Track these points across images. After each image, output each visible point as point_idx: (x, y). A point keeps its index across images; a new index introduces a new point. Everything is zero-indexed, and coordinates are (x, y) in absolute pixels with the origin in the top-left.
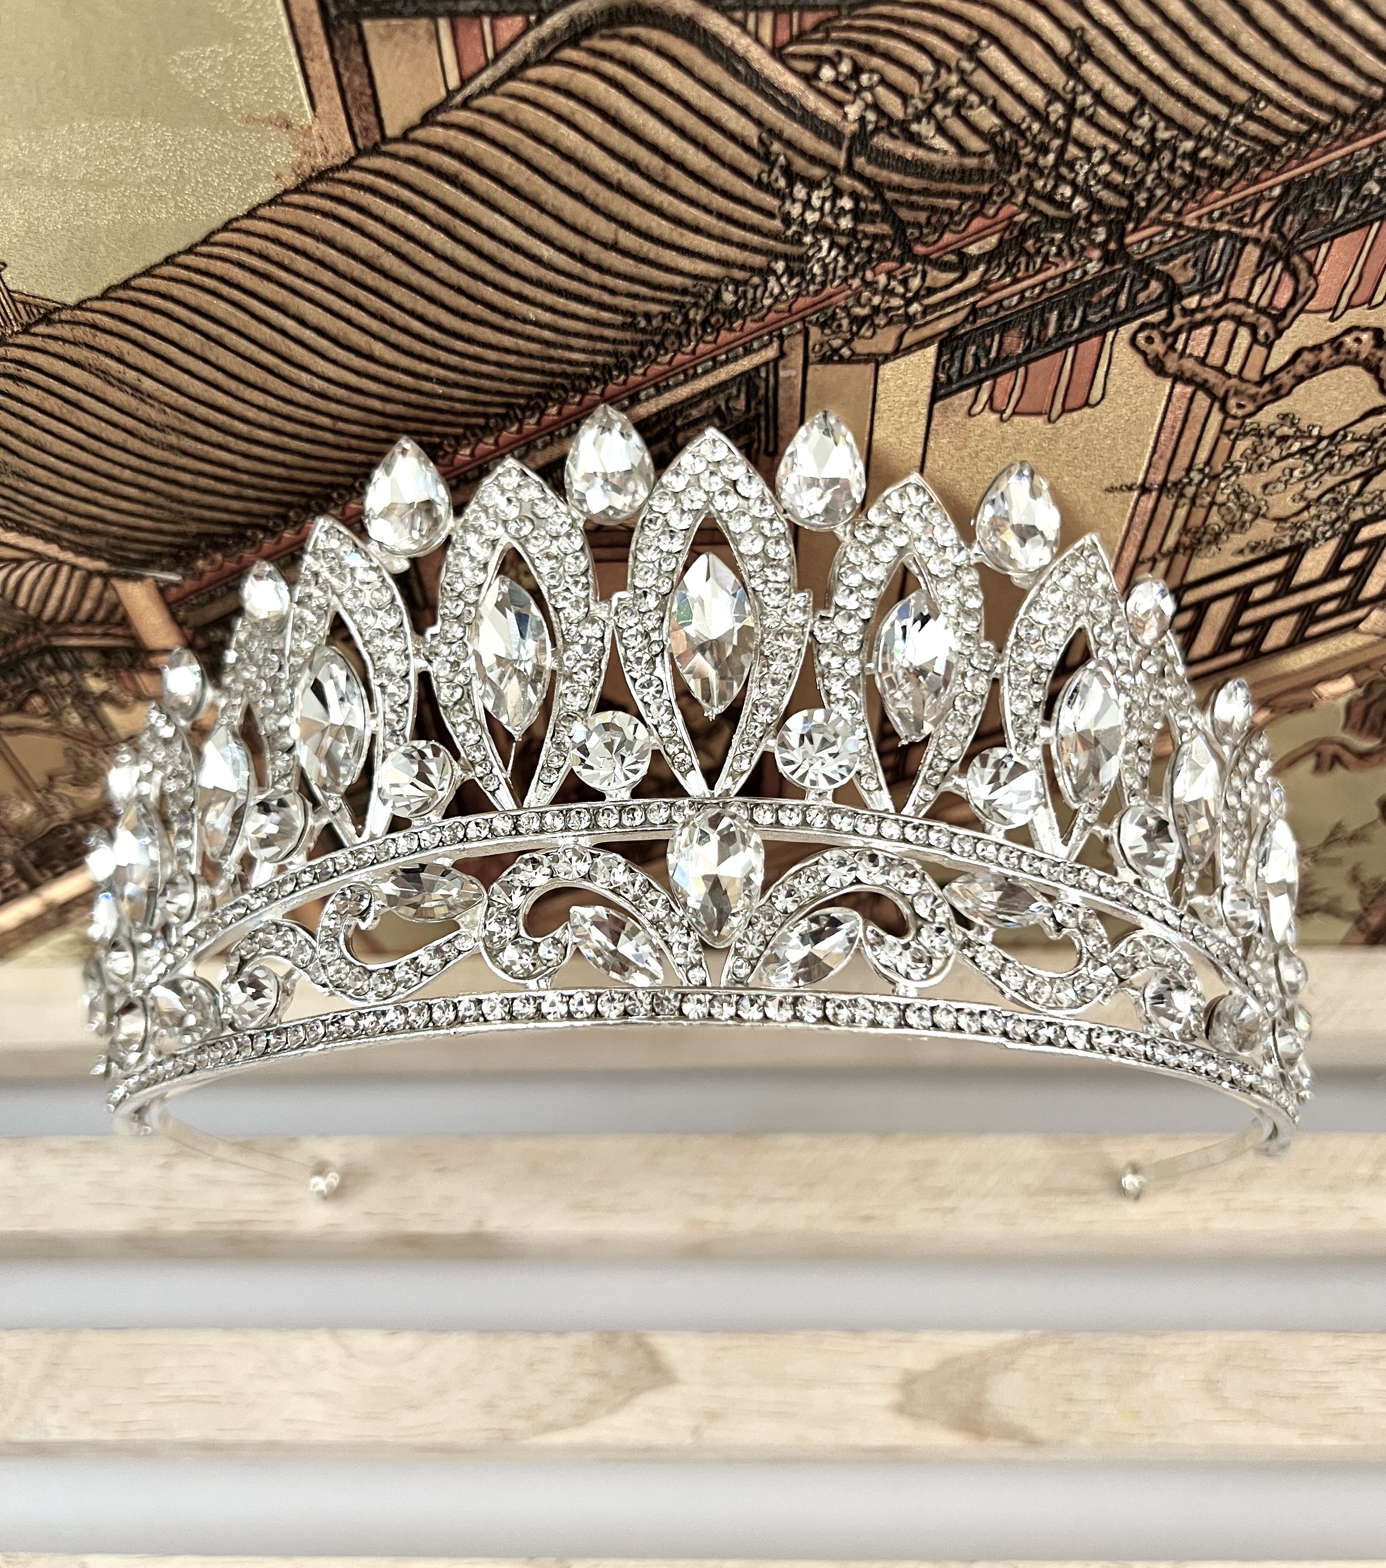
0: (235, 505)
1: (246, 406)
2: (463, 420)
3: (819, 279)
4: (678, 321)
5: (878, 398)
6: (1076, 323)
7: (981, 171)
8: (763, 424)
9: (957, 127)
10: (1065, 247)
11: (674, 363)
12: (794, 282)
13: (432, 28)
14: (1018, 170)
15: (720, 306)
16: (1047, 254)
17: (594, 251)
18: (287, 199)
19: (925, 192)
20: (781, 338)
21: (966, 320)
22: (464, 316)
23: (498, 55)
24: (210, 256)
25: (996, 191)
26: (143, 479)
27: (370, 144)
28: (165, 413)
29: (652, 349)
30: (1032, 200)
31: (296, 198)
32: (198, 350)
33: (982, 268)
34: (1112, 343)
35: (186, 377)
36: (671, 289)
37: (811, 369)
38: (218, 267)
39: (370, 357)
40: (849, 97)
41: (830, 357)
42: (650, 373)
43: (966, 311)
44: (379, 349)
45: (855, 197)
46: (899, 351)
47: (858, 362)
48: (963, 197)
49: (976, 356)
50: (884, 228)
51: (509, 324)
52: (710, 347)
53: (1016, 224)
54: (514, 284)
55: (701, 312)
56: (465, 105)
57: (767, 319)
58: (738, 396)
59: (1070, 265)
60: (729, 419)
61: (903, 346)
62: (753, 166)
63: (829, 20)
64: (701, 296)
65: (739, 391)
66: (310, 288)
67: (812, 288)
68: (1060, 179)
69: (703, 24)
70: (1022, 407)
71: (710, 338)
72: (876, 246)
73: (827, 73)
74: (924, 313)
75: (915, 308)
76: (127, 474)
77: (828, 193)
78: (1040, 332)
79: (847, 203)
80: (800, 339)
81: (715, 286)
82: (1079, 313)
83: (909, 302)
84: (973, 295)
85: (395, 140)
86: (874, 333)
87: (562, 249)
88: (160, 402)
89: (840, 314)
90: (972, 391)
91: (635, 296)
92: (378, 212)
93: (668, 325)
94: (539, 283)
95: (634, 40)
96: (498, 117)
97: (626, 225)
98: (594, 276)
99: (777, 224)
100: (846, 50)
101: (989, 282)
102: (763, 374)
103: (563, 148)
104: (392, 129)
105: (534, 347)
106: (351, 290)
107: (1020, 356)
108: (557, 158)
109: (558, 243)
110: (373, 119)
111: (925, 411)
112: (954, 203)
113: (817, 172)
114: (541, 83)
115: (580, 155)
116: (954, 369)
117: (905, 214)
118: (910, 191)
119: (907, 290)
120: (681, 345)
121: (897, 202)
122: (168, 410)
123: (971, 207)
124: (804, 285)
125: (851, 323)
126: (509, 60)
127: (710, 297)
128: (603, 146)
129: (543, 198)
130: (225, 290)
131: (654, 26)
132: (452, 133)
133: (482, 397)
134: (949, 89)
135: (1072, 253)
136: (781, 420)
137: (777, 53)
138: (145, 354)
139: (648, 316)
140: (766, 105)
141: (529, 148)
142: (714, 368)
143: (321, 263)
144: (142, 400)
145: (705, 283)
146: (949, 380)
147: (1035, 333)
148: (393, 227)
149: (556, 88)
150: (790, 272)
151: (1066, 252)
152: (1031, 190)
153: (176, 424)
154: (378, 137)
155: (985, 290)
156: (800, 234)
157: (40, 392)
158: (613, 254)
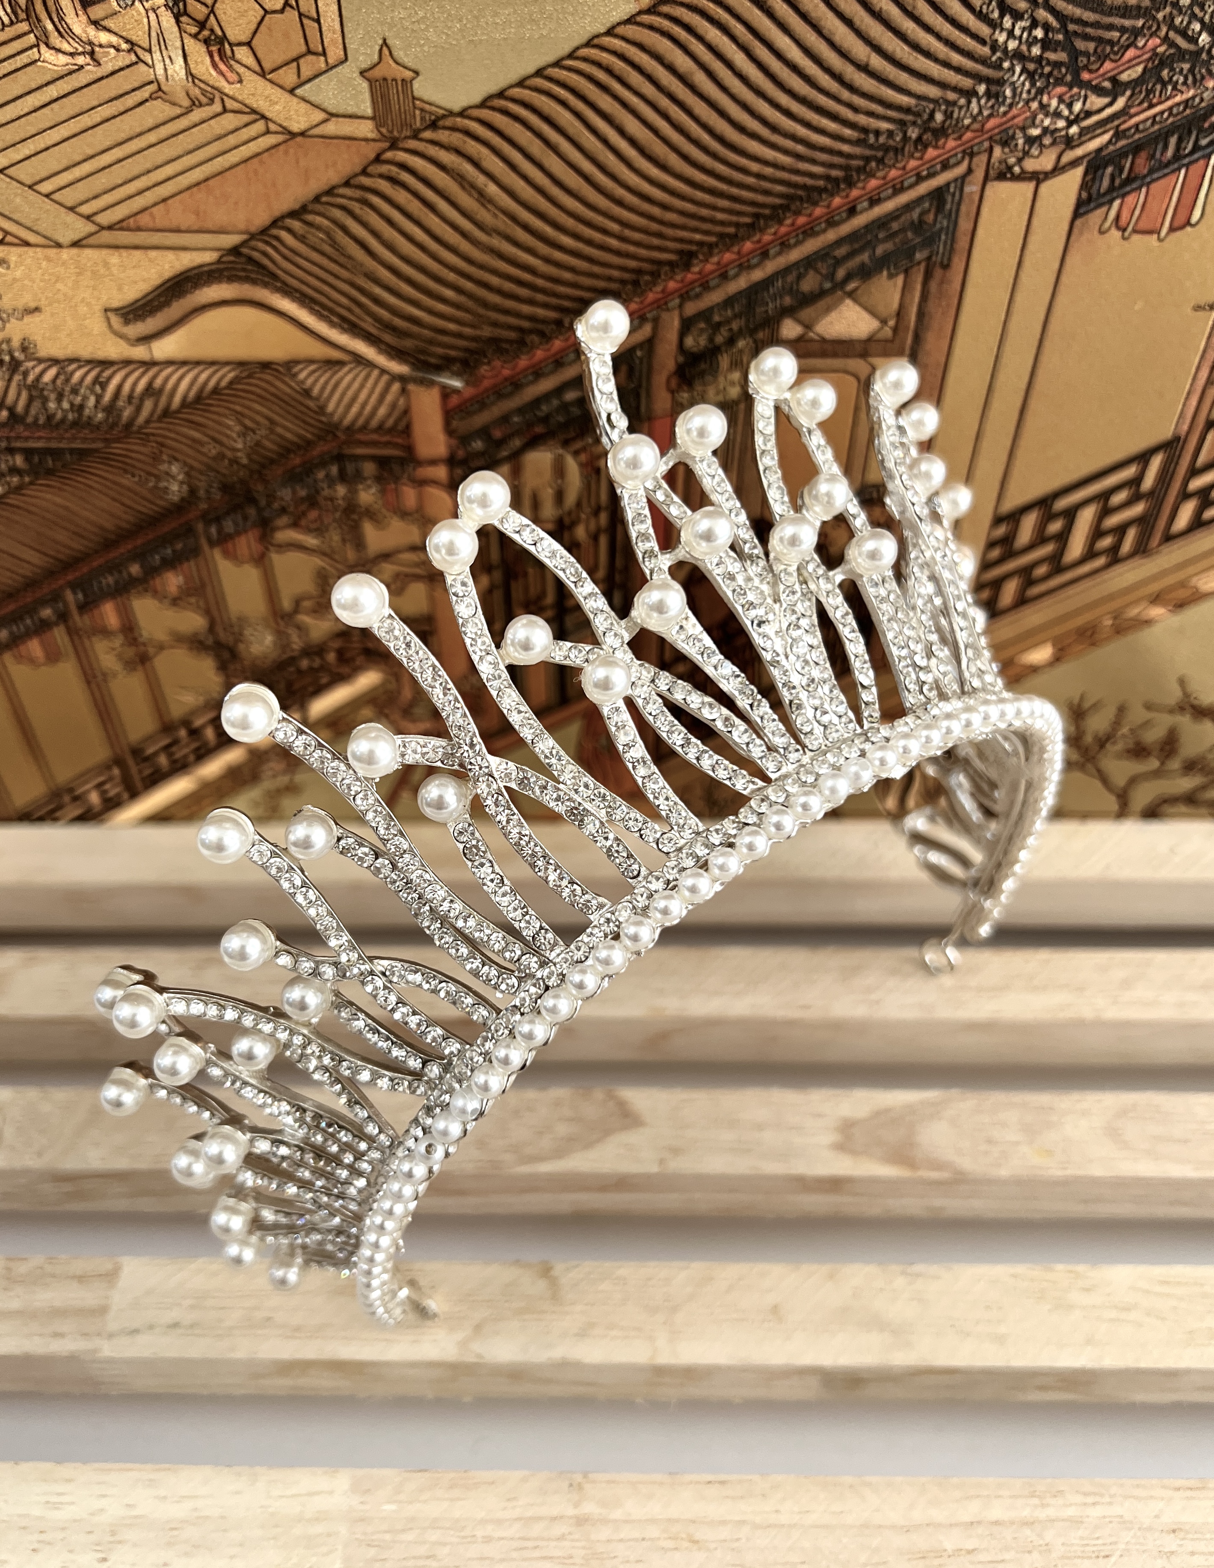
0: (526, 309)
1: (560, 212)
2: (719, 229)
3: (1008, 101)
4: (898, 139)
5: (1034, 215)
6: (1190, 147)
8: (943, 237)
10: (1190, 76)
11: (888, 178)
12: (990, 104)
14: (1165, 8)
15: (933, 125)
16: (1177, 82)
17: (850, 72)
18: (638, 19)
19: (1096, 25)
20: (972, 155)
21: (1110, 142)
22: (741, 129)
24: (570, 69)
25: (1147, 25)
26: (462, 282)
28: (495, 216)
29: (873, 164)
30: (1172, 34)
31: (646, 18)
32: (538, 158)
33: (1128, 93)
35: (522, 181)
36: (899, 108)
37: (989, 185)
38: (572, 79)
39: (664, 167)
41: (1005, 174)
42: (869, 187)
43: (1111, 133)
44: (673, 160)
45: (1047, 28)
46: (1056, 170)
47: (1025, 179)
48: (1123, 30)
49: (1112, 178)
50: (1061, 56)
51: (774, 138)
52: (917, 163)
53: (1156, 55)
54: (784, 100)
55: (916, 130)
58: (929, 210)
59: (1191, 93)
60: (919, 232)
61: (1060, 166)
64: (918, 114)
65: (931, 205)
66: (634, 100)
67: (1002, 109)
68: (1194, 17)
70: (1139, 226)
71: (917, 155)
72: (1055, 72)
74: (1081, 134)
75: (1074, 130)
76: (451, 277)
77: (1028, 23)
78: (1161, 155)
79: (1039, 33)
80: (984, 158)
81: (931, 106)
82: (1193, 138)
83: (1070, 123)
84: (1118, 118)
86: (1041, 152)
87: (828, 70)
88: (495, 206)
89: (1019, 134)
90: (1104, 209)
91: (871, 114)
92: (702, 32)
93: (891, 142)
94: (804, 101)
97: (878, 49)
98: (846, 95)
99: (986, 50)
101: (1131, 107)
102: (952, 190)
105: (788, 160)
107: (1145, 176)
109: (824, 63)
111: (1067, 229)
112: (1116, 34)
113: (1023, 5)
116: (1094, 188)
117: (1080, 45)
118: (1086, 24)
119: (1071, 112)
120: (897, 161)
121: (1075, 32)
122: (499, 213)
123: (1128, 39)
124: (996, 107)
125: (1024, 144)
127: (926, 117)
129: (823, 23)
130: (573, 101)
133: (738, 207)
135: (1195, 82)
136: (957, 233)
138: (498, 161)
139: (877, 133)
142: (917, 183)
143: (649, 78)
144: (483, 205)
145: (924, 103)
146: (1090, 199)
147: (1158, 155)
148: (710, 47)
150: (988, 94)
151: (1190, 81)
152: (1171, 26)
153: (502, 227)
155: (1127, 114)
156: (1001, 60)
157: (409, 196)
158: (863, 75)
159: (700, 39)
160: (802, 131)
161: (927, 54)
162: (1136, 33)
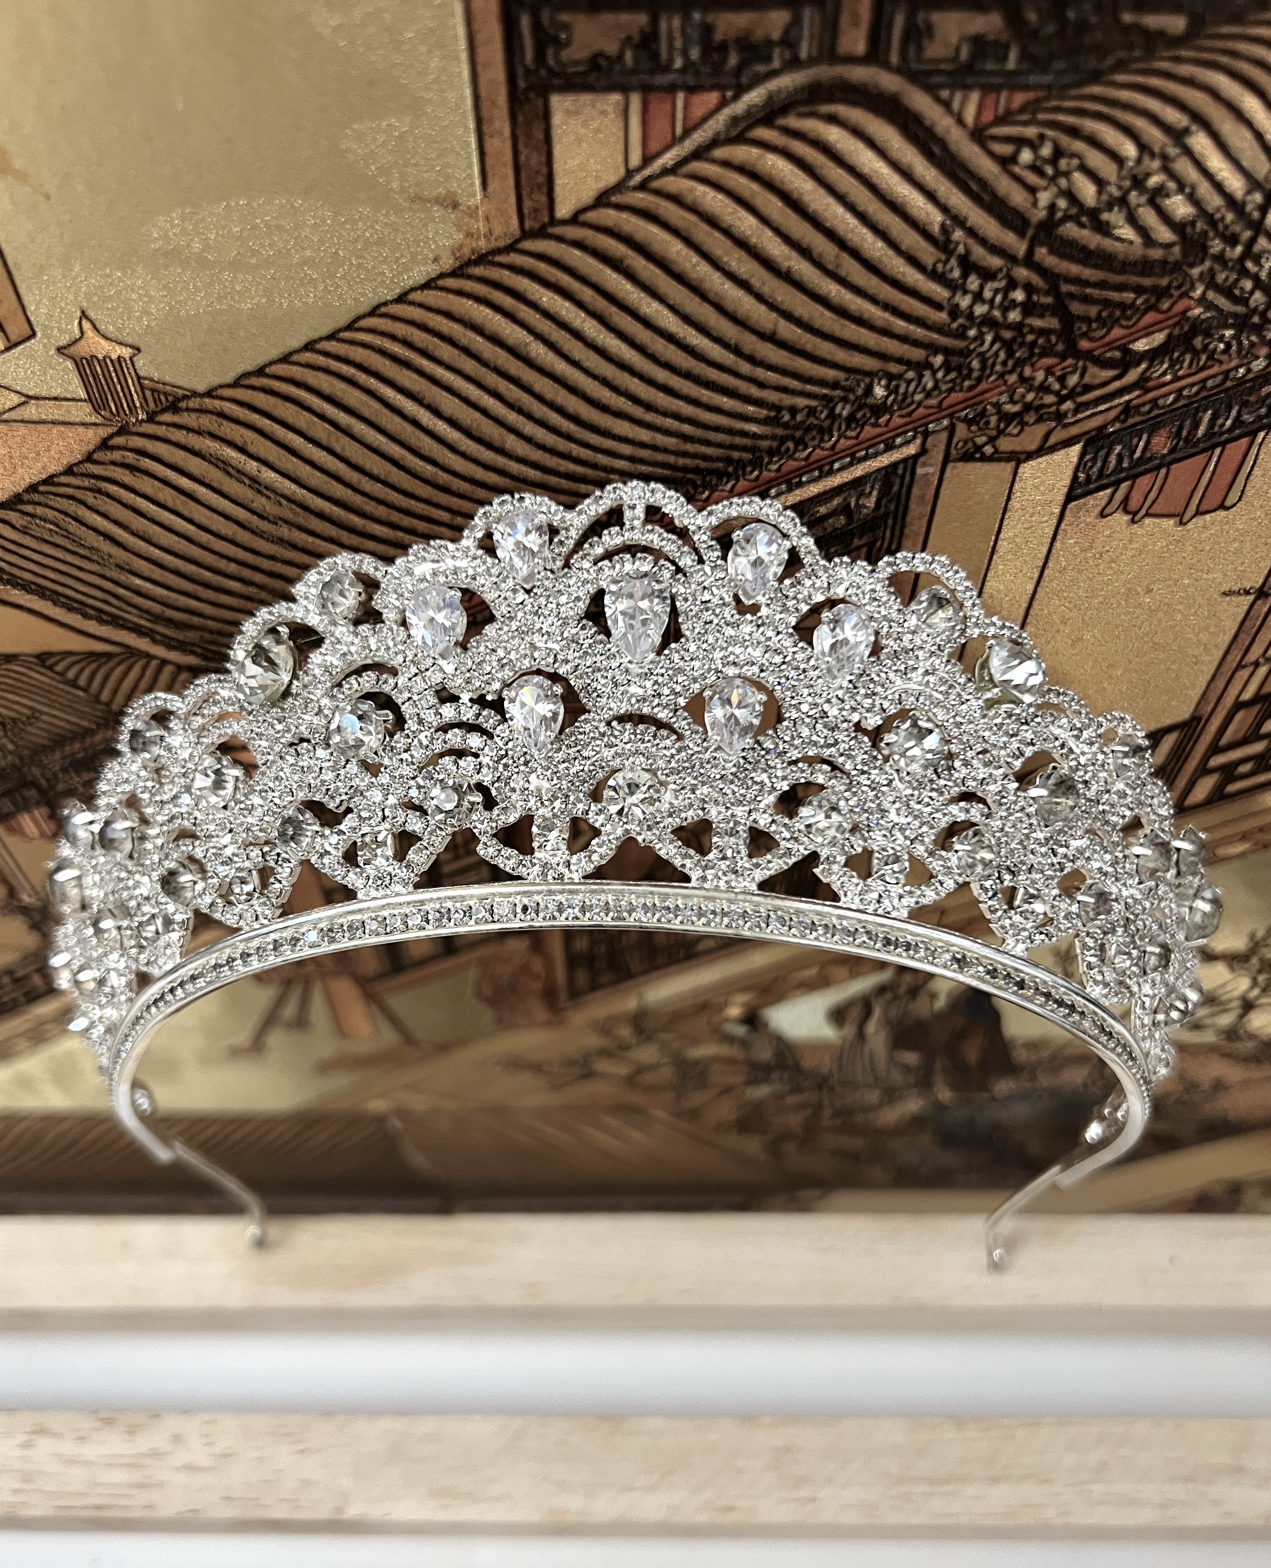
1: (365, 499)
3: (975, 374)
4: (823, 416)
5: (1013, 497)
6: (1229, 423)
7: (1164, 262)
8: (890, 522)
9: (1149, 217)
10: (1234, 342)
11: (813, 458)
12: (949, 377)
13: (622, 103)
14: (1202, 262)
15: (869, 400)
16: (1215, 350)
17: (750, 342)
18: (441, 283)
19: (1102, 285)
20: (926, 434)
21: (1117, 419)
22: (604, 408)
23: (687, 132)
24: (352, 342)
25: (1175, 284)
26: (246, 573)
27: (537, 226)
28: (280, 504)
29: (791, 445)
31: (450, 282)
32: (324, 441)
33: (1143, 366)
34: (1261, 445)
35: (308, 468)
36: (822, 383)
37: (950, 466)
38: (358, 354)
39: (500, 451)
40: (1042, 183)
41: (971, 455)
42: (784, 469)
43: (1119, 409)
44: (511, 442)
45: (1029, 289)
46: (1043, 450)
47: (999, 460)
48: (1139, 290)
49: (1120, 458)
50: (1052, 323)
51: (649, 417)
52: (851, 442)
53: (1188, 319)
54: (661, 375)
55: (848, 407)
56: (643, 186)
57: (915, 415)
58: (870, 493)
59: (1234, 364)
60: (856, 517)
61: (1047, 445)
62: (928, 254)
63: (1037, 101)
64: (851, 390)
65: (872, 488)
66: (449, 377)
67: (967, 383)
68: (1244, 272)
69: (906, 101)
70: (1157, 509)
71: (852, 434)
72: (1041, 341)
73: (1026, 156)
74: (1077, 411)
75: (1068, 405)
76: (233, 568)
77: (1003, 283)
78: (1189, 433)
79: (1019, 296)
80: (944, 436)
81: (867, 380)
82: (1234, 413)
83: (1062, 400)
84: (1129, 393)
85: (564, 222)
86: (1021, 430)
87: (717, 340)
88: (276, 493)
89: (990, 410)
90: (1109, 491)
91: (785, 390)
92: (532, 297)
93: (812, 420)
94: (687, 375)
95: (833, 119)
96: (675, 199)
97: (788, 316)
98: (745, 368)
99: (943, 316)
100: (1049, 133)
101: (1149, 379)
102: (900, 471)
103: (735, 231)
104: (563, 211)
105: (670, 442)
106: (491, 379)
107: (1164, 456)
108: (729, 243)
109: (715, 334)
110: (544, 199)
111: (1057, 511)
112: (1129, 296)
113: (996, 262)
114: (726, 164)
115: (754, 240)
116: (1095, 469)
117: (1076, 308)
118: (1087, 283)
119: (1063, 386)
120: (822, 440)
121: (1071, 296)
122: (284, 502)
123: (1146, 301)
124: (958, 381)
125: (999, 421)
126: (699, 137)
127: (860, 392)
128: (778, 232)
129: (706, 285)
130: (362, 378)
131: (855, 104)
132: (624, 215)
134: (1148, 175)
135: (1239, 352)
136: (909, 518)
137: (979, 135)
138: (269, 444)
139: (793, 410)
140: (955, 190)
141: (703, 233)
142: (851, 464)
143: (467, 351)
144: (259, 492)
145: (859, 377)
146: (1088, 480)
147: (1184, 433)
148: (547, 314)
149: (742, 169)
150: (947, 367)
151: (1233, 349)
152: (1211, 283)
153: (290, 516)
154: (546, 219)
155: (1142, 388)
156: (964, 328)
157: (156, 483)
158: (769, 345)
159: (534, 305)
160: (688, 410)
161: (860, 321)
162: (1161, 293)
